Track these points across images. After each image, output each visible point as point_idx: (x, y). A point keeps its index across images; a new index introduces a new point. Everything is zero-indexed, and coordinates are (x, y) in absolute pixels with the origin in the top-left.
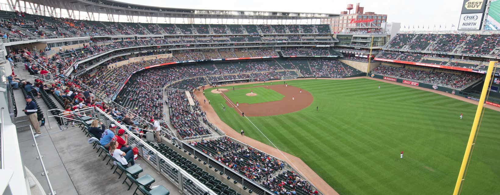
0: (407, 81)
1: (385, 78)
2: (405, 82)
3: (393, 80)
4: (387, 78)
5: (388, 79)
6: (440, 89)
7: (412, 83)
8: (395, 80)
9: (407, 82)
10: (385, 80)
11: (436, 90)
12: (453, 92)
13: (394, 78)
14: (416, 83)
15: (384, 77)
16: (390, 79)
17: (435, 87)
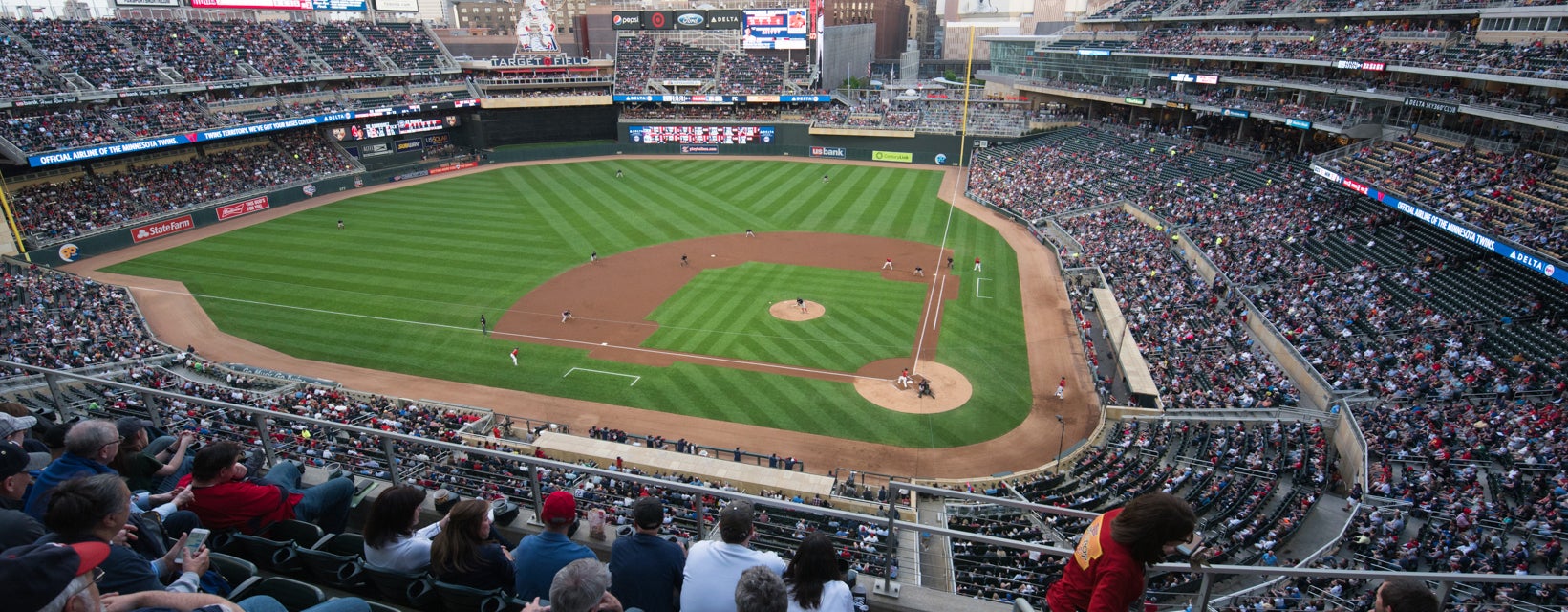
0: (231, 206)
1: (142, 234)
2: (225, 212)
3: (178, 225)
4: (147, 230)
5: (154, 231)
6: (322, 188)
7: (251, 206)
8: (187, 223)
9: (232, 211)
10: (145, 240)
11: (315, 195)
12: (358, 182)
13: (176, 219)
14: (260, 201)
15: (136, 233)
16: (164, 229)
17: (308, 190)
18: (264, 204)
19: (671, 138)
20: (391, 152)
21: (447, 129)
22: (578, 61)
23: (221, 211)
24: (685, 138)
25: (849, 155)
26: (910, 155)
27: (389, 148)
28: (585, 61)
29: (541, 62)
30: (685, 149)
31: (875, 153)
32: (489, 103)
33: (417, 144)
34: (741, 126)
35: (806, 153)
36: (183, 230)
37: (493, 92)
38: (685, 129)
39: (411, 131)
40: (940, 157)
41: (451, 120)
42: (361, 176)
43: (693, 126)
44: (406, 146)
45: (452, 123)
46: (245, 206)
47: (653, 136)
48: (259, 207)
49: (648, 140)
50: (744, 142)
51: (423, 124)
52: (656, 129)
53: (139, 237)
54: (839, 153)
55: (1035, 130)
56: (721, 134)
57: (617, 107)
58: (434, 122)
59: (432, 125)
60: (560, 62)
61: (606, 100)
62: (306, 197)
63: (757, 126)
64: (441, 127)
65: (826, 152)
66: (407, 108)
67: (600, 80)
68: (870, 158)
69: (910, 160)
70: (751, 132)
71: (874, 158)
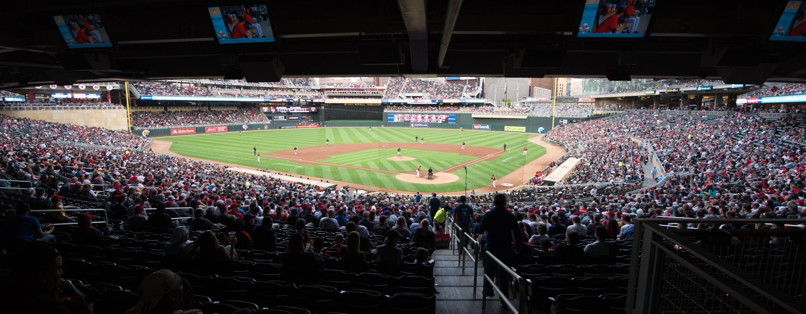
0: (212, 127)
1: (175, 132)
2: (209, 129)
3: (189, 131)
4: (177, 131)
5: (180, 132)
6: (251, 127)
7: (219, 129)
8: (193, 131)
9: (212, 130)
10: (175, 135)
11: (247, 129)
12: (266, 127)
13: (189, 129)
14: (224, 128)
15: (173, 131)
16: (184, 131)
17: (245, 127)
18: (225, 129)
19: (406, 120)
20: (286, 120)
21: (311, 113)
22: (371, 86)
23: (207, 129)
24: (413, 120)
25: (493, 128)
26: (524, 128)
27: (285, 118)
28: (374, 86)
29: (355, 86)
30: (412, 125)
31: (506, 127)
32: (329, 101)
33: (297, 118)
34: (440, 114)
35: (471, 127)
36: (191, 133)
37: (330, 97)
38: (413, 115)
39: (295, 111)
40: (541, 129)
41: (313, 109)
42: (268, 124)
43: (417, 114)
44: (293, 118)
45: (313, 110)
46: (217, 129)
47: (398, 119)
48: (223, 130)
49: (396, 120)
50: (441, 122)
51: (301, 109)
52: (400, 115)
53: (173, 133)
54: (487, 127)
55: (597, 115)
56: (430, 118)
57: (384, 105)
58: (306, 109)
59: (304, 110)
60: (363, 87)
61: (378, 101)
62: (244, 130)
63: (447, 114)
64: (308, 111)
65: (481, 127)
66: (292, 100)
67: (377, 93)
68: (503, 130)
69: (525, 131)
70: (444, 117)
71: (505, 130)
